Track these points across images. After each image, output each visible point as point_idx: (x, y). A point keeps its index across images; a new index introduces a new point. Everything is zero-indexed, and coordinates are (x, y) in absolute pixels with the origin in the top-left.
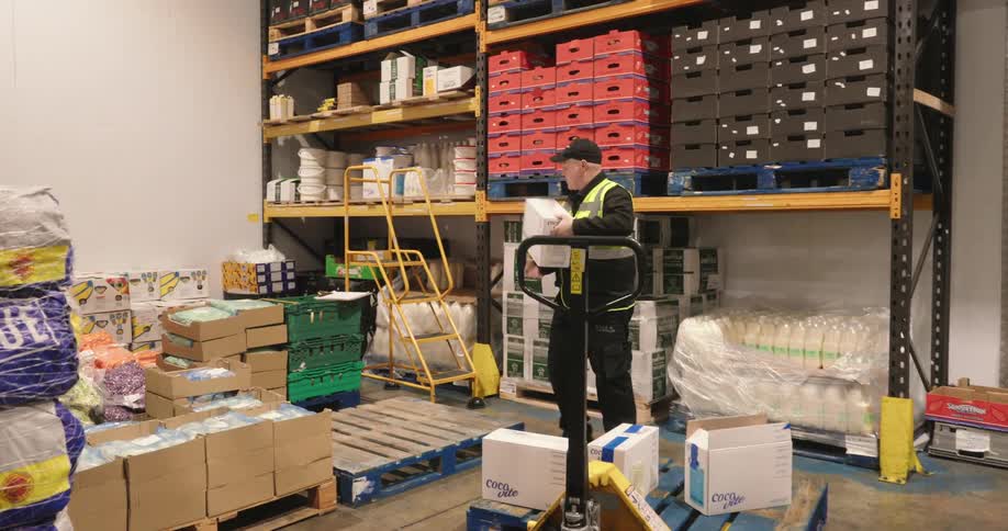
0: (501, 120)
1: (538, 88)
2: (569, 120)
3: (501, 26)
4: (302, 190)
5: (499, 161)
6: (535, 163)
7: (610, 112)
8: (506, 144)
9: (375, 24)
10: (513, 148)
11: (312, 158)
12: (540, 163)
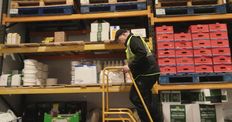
0: (165, 52)
1: (184, 41)
2: (201, 53)
3: (163, 16)
4: (25, 80)
5: (165, 68)
6: (184, 69)
7: (219, 51)
8: (168, 61)
9: (88, 8)
10: (172, 63)
11: (33, 64)
12: (187, 69)
